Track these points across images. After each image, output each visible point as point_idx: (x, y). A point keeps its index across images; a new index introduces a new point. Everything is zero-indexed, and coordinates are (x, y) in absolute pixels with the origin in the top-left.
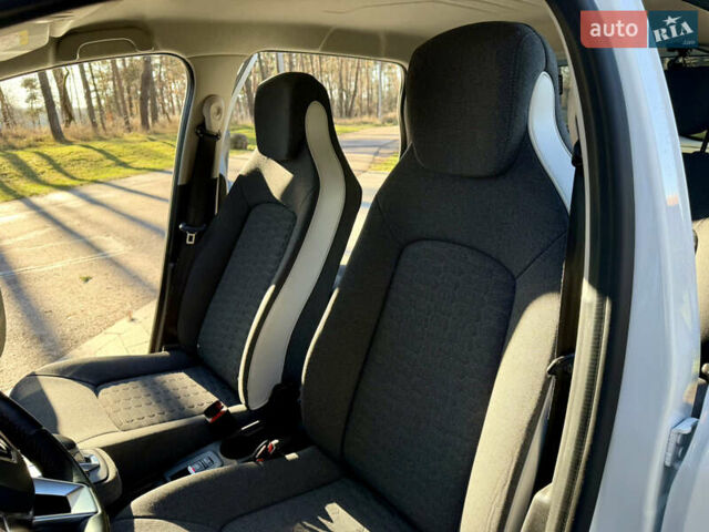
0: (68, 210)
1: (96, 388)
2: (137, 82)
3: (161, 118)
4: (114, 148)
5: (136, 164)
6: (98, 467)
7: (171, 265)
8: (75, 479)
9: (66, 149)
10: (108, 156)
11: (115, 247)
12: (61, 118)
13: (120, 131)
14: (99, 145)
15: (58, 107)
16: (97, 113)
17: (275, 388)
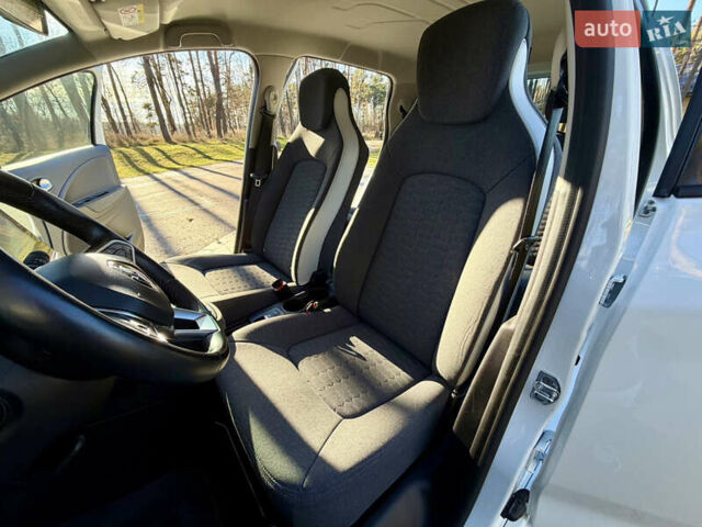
0: (176, 181)
1: (204, 272)
2: (214, 109)
3: (229, 131)
4: (201, 147)
5: (216, 157)
7: (246, 201)
8: (200, 311)
9: (173, 147)
10: (199, 152)
11: (206, 203)
12: (169, 129)
13: (204, 138)
14: (193, 145)
15: (167, 122)
16: (191, 127)
17: (314, 273)
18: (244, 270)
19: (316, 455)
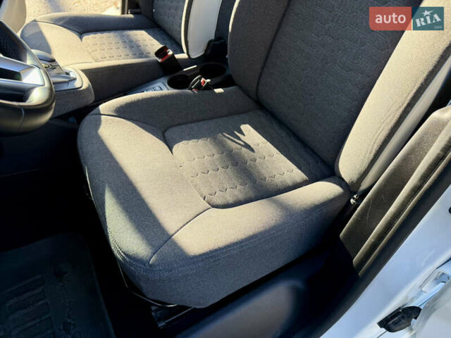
1: (81, 35)
6: (75, 79)
8: (29, 62)
17: (210, 42)
18: (128, 36)
19: (170, 237)
